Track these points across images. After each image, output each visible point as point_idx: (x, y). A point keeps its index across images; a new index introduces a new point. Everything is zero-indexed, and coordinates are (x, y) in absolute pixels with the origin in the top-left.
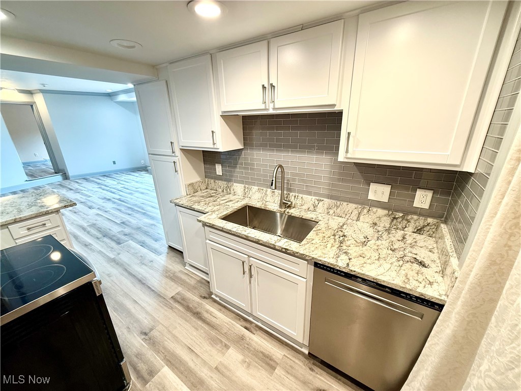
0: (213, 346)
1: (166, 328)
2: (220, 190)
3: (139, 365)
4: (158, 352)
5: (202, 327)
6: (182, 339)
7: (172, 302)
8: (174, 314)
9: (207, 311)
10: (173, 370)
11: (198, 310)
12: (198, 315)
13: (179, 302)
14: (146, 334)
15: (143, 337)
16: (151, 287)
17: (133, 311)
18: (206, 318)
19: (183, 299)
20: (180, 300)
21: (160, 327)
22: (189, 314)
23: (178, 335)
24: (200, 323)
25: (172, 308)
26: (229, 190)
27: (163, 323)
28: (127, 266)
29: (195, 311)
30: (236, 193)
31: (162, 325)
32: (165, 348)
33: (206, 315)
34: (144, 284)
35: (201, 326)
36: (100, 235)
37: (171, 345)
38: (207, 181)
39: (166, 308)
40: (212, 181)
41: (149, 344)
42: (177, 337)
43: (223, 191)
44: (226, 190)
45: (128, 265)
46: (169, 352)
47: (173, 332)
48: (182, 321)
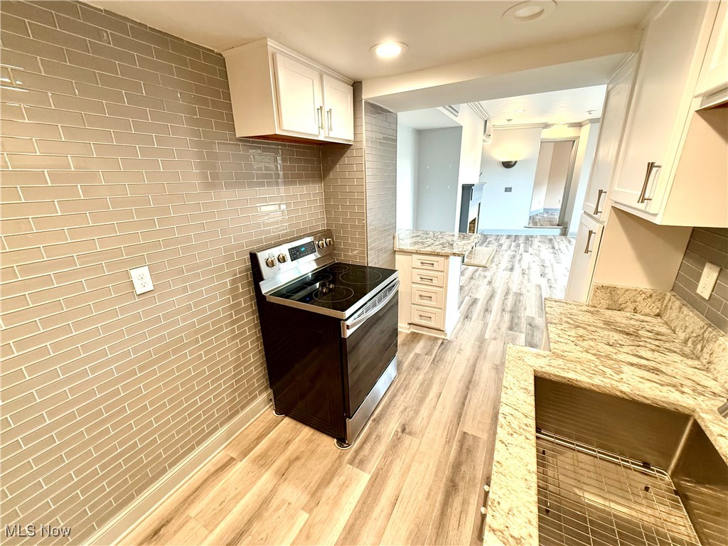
0: (408, 539)
1: (417, 451)
2: (682, 336)
3: (369, 444)
4: (385, 457)
5: (434, 506)
6: (407, 480)
7: (458, 436)
8: (441, 449)
9: (465, 502)
10: (367, 488)
11: (461, 485)
12: (452, 487)
13: (461, 447)
14: (403, 430)
15: (400, 430)
16: (468, 398)
17: (428, 400)
18: (452, 506)
19: (469, 451)
20: (465, 447)
21: (415, 441)
22: (447, 472)
23: (411, 472)
24: (440, 498)
25: (448, 442)
26: (699, 347)
27: (422, 442)
28: (483, 356)
29: (457, 481)
30: (712, 367)
31: (420, 443)
32: (391, 462)
33: (457, 502)
34: (468, 388)
35: (436, 502)
36: (509, 308)
37: (397, 469)
38: (667, 298)
39: (445, 434)
40: (678, 303)
41: (393, 441)
42: (409, 471)
43: (686, 342)
44: (694, 342)
45: (485, 357)
46: (388, 471)
47: (414, 462)
48: (433, 468)
